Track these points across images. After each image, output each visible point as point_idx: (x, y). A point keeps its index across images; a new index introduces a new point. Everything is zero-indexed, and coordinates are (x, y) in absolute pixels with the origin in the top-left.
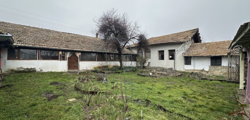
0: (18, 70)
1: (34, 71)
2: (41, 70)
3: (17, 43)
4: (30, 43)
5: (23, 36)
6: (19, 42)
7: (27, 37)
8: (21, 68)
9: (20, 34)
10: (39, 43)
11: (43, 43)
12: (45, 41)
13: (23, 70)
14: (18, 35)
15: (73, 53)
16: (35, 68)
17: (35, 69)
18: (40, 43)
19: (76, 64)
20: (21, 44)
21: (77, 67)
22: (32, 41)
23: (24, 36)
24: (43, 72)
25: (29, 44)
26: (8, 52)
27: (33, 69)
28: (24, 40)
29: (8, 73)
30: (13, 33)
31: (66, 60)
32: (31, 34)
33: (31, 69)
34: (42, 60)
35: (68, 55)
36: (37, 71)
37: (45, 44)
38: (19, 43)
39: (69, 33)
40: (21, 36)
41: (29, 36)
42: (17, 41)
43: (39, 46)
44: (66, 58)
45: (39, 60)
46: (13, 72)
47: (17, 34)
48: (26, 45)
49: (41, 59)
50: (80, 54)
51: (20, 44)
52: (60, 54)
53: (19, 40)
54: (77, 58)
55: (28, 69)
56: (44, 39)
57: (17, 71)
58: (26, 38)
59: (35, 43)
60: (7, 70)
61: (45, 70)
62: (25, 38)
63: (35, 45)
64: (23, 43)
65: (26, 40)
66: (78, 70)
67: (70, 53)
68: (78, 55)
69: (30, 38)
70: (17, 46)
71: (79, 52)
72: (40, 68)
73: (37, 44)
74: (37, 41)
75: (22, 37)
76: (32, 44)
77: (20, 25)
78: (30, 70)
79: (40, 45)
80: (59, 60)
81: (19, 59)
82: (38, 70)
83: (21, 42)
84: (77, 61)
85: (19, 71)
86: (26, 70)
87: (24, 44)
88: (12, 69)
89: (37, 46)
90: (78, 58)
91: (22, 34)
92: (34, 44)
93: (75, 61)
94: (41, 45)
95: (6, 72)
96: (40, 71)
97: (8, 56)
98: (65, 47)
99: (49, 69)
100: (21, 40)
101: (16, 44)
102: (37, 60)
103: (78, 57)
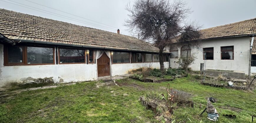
0: (23, 82)
1: (50, 82)
2: (62, 80)
3: (21, 37)
4: (43, 37)
5: (31, 27)
6: (23, 35)
7: (38, 29)
8: (30, 78)
9: (27, 25)
10: (56, 37)
11: (62, 37)
12: (64, 35)
13: (33, 81)
14: (24, 26)
15: (103, 52)
16: (52, 77)
17: (53, 79)
18: (58, 38)
19: (107, 68)
20: (28, 37)
21: (108, 72)
22: (45, 34)
23: (33, 28)
24: (64, 82)
25: (41, 39)
26: (4, 52)
27: (48, 79)
28: (33, 32)
29: (6, 89)
30: (16, 23)
31: (95, 63)
32: (43, 25)
33: (46, 79)
34: (62, 65)
35: (97, 55)
36: (55, 83)
37: (65, 38)
38: (25, 37)
39: (90, 28)
40: (28, 27)
41: (40, 28)
42: (21, 33)
43: (56, 42)
44: (95, 60)
45: (57, 64)
46: (16, 87)
47: (22, 24)
48: (36, 40)
49: (61, 62)
50: (112, 54)
51: (25, 39)
52: (87, 54)
53: (25, 31)
54: (108, 59)
55: (40, 79)
56: (62, 32)
57: (23, 85)
58: (36, 30)
59: (51, 37)
60: (3, 85)
61: (66, 80)
62: (34, 29)
63: (51, 41)
64: (30, 36)
65: (37, 33)
66: (109, 76)
67: (99, 52)
68: (110, 55)
69: (42, 31)
70: (19, 40)
71: (111, 50)
72: (59, 78)
73: (54, 39)
74: (53, 35)
75: (30, 29)
76: (46, 38)
77: (27, 15)
78: (44, 81)
79: (58, 41)
80: (85, 63)
81: (25, 63)
82: (56, 80)
83: (27, 36)
84: (109, 64)
85: (25, 85)
86: (38, 81)
87: (33, 39)
88: (14, 82)
89: (54, 42)
90: (110, 59)
91: (30, 25)
92: (49, 38)
93: (106, 64)
94: (60, 41)
95: (3, 87)
96: (60, 82)
97: (4, 58)
98: (93, 44)
99: (73, 77)
100: (28, 32)
101: (18, 37)
102: (54, 64)
103: (110, 57)
